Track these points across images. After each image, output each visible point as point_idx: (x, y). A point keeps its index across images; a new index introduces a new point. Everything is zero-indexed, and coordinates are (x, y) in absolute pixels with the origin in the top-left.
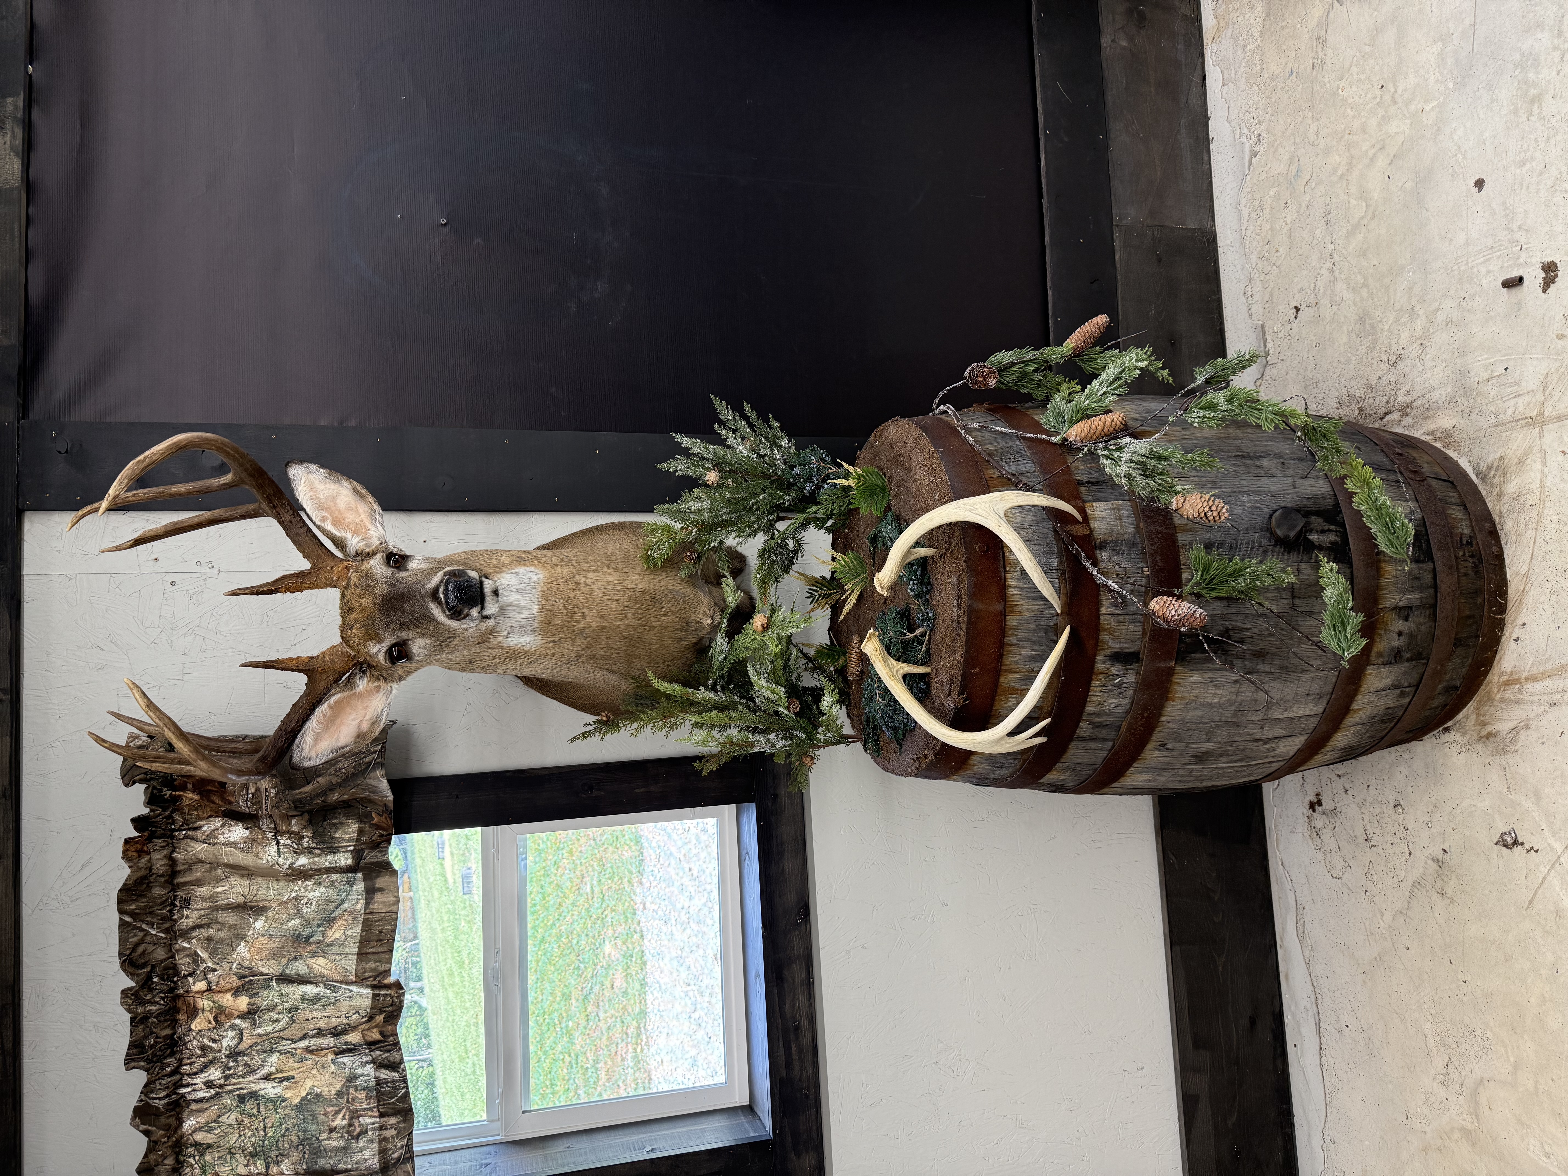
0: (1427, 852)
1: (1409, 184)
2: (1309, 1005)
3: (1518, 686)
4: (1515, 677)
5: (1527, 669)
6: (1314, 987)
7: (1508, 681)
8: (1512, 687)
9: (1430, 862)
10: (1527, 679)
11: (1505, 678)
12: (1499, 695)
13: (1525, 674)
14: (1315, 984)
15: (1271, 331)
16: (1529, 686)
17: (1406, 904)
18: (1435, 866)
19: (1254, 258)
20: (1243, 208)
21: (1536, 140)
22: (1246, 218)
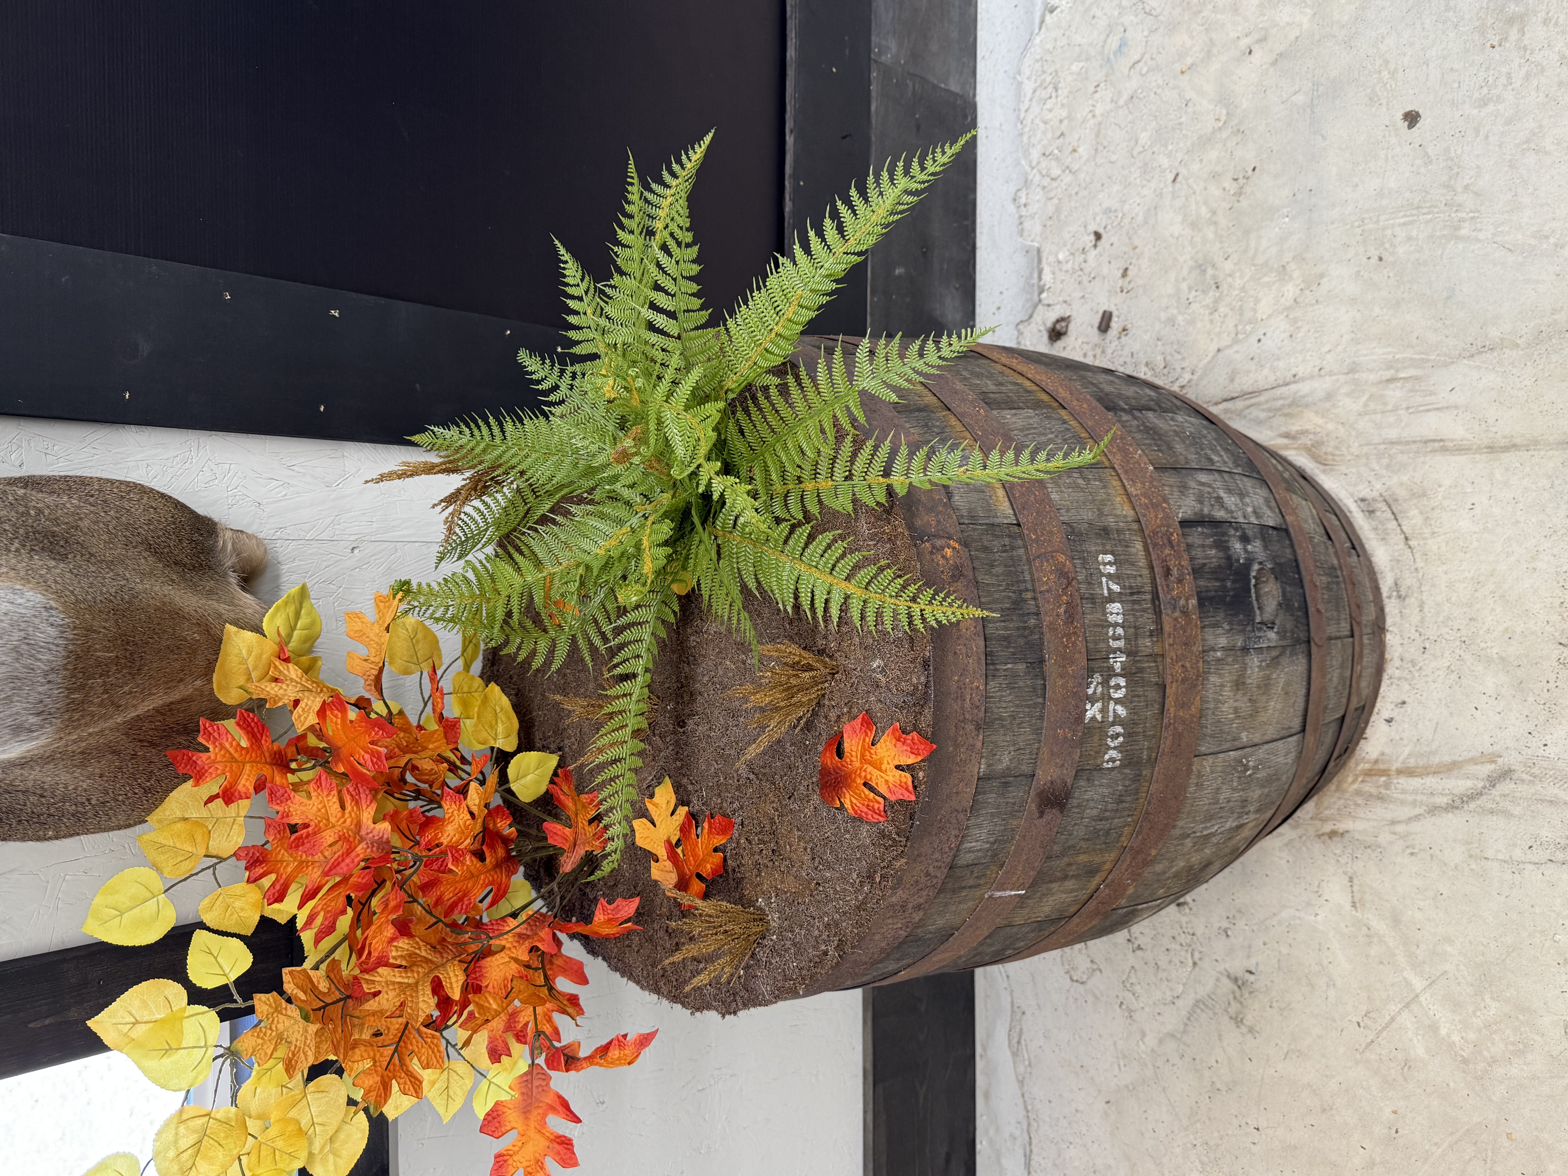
0: (1221, 967)
1: (1300, 99)
2: (1017, 1133)
3: (1383, 779)
4: (1381, 766)
5: (1401, 759)
6: (1028, 1111)
7: (1370, 770)
8: (1374, 778)
9: (1225, 981)
10: (1399, 772)
11: (1367, 766)
12: (1355, 786)
13: (1395, 766)
14: (1029, 1108)
15: (1052, 259)
16: (1400, 781)
17: (1181, 1028)
18: (1232, 986)
19: (1035, 154)
20: (1026, 81)
21: (1509, 75)
22: (1029, 95)
